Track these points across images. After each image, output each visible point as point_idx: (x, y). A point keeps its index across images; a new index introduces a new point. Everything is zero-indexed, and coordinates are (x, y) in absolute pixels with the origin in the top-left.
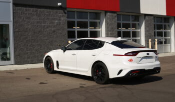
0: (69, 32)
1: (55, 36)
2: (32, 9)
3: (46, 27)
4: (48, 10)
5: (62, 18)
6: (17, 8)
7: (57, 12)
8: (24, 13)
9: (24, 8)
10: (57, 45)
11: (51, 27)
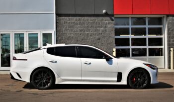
0: (116, 39)
1: (100, 43)
2: (75, 18)
3: (89, 35)
4: (93, 18)
5: (109, 26)
6: (60, 18)
7: (103, 20)
8: (67, 22)
9: (68, 18)
11: (96, 34)
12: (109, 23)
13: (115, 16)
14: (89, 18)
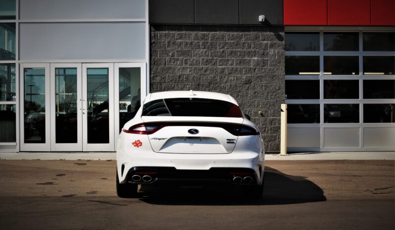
1: (251, 92)
3: (226, 72)
5: (271, 52)
6: (159, 33)
7: (257, 38)
8: (174, 43)
10: (256, 114)
11: (241, 71)
12: (272, 46)
13: (287, 29)
14: (226, 34)
